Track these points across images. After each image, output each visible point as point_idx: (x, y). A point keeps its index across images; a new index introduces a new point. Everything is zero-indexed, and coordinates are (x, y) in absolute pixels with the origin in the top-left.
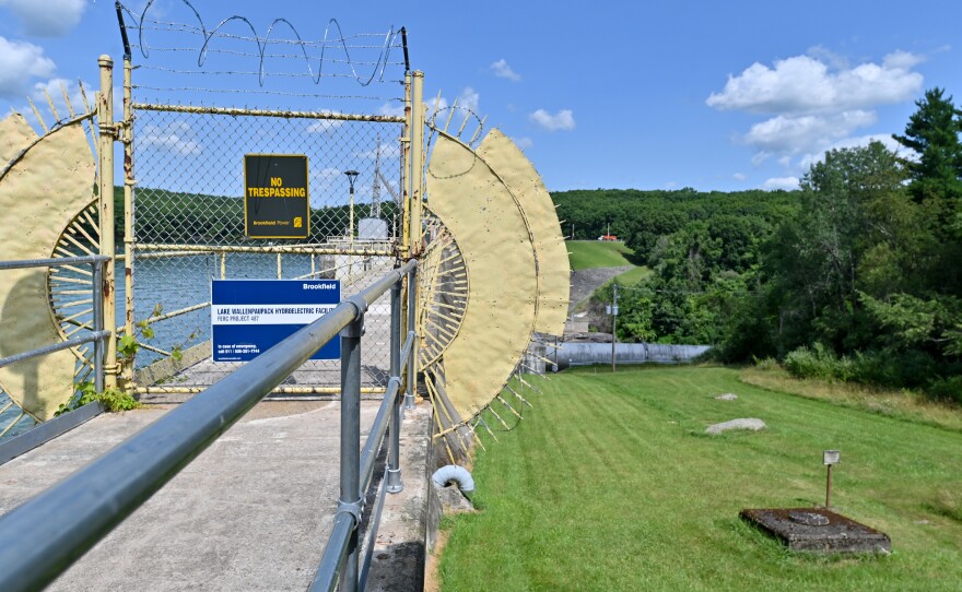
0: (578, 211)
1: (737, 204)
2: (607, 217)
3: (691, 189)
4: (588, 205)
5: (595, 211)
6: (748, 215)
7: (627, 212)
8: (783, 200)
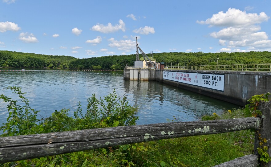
0: (167, 59)
1: (223, 57)
2: (177, 61)
3: (202, 52)
4: (170, 57)
5: (172, 59)
6: (230, 60)
7: (184, 59)
8: (239, 55)
